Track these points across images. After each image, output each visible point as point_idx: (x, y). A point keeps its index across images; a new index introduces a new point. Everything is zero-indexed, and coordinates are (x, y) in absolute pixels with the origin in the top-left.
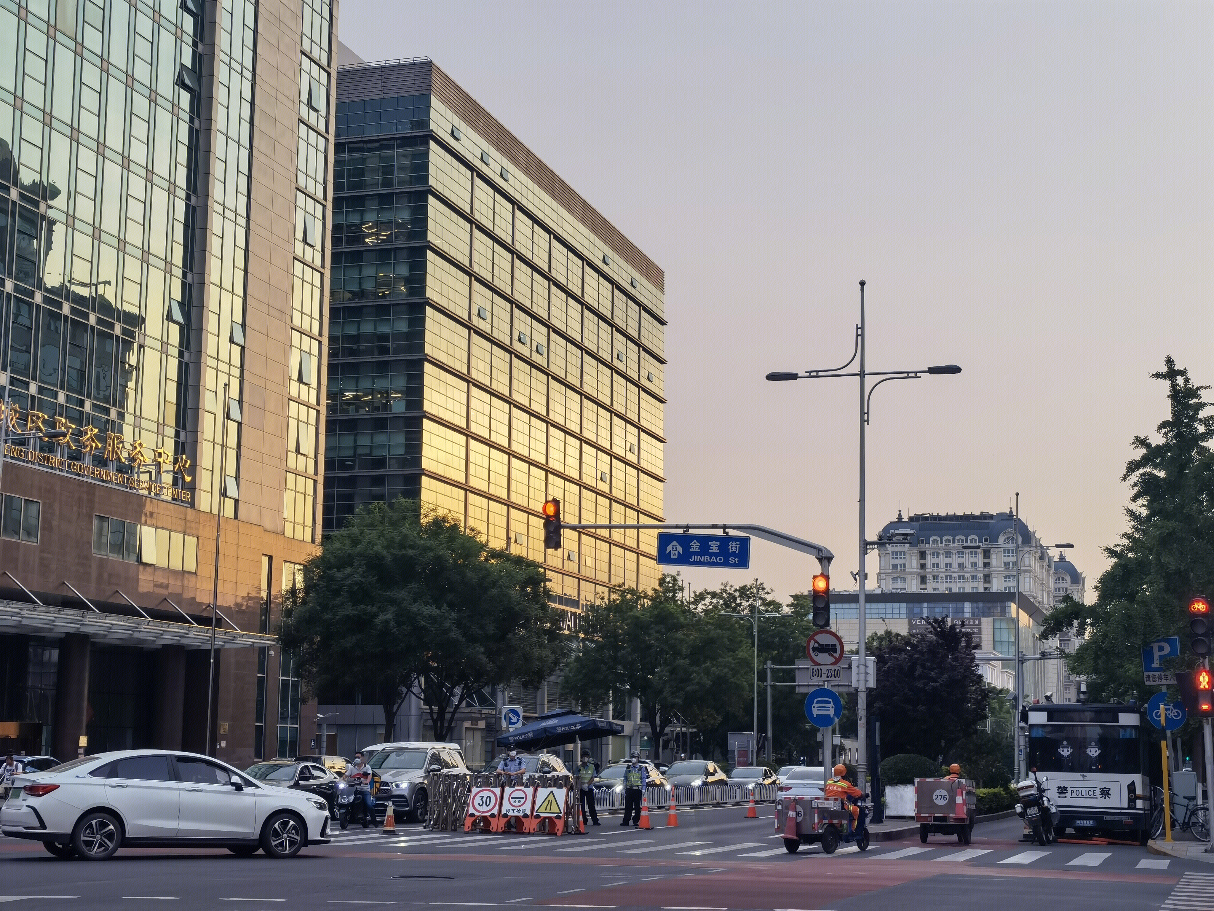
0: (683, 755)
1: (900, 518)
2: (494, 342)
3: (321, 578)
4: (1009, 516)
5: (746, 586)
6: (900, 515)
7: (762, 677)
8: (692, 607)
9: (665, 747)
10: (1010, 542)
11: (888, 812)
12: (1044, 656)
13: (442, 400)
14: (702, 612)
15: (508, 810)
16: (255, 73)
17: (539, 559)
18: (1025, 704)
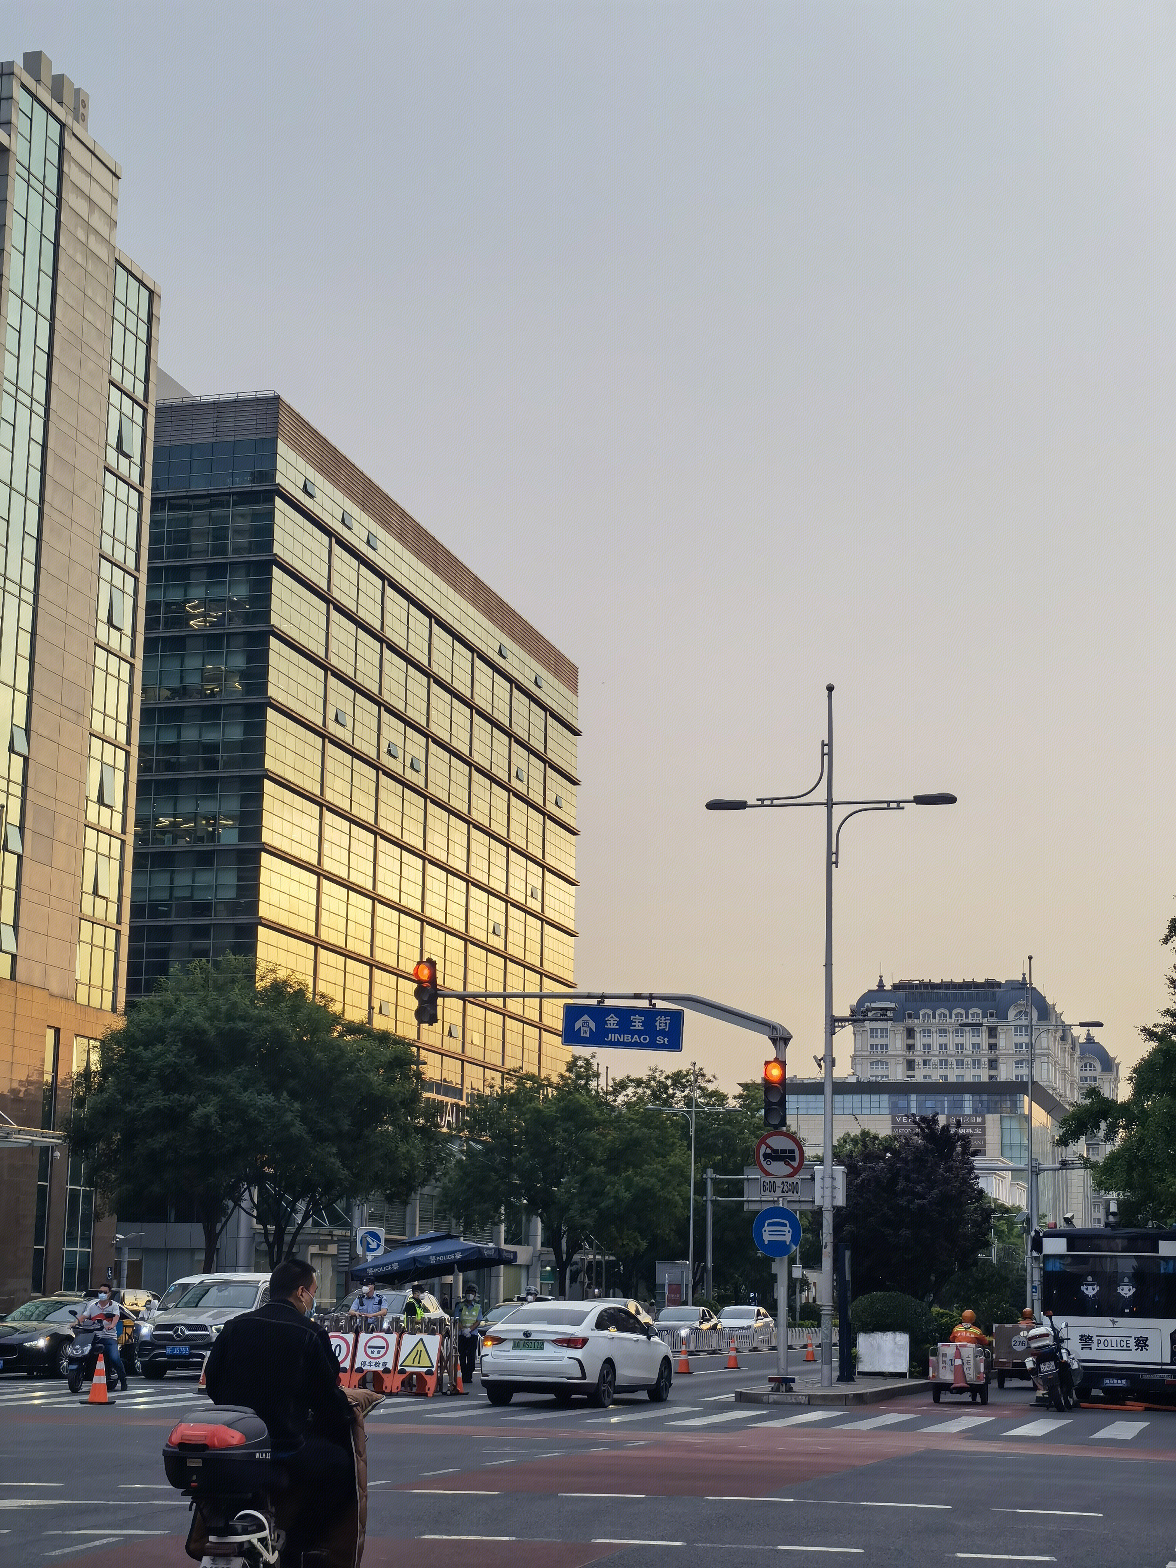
0: (596, 1291)
1: (881, 985)
2: (355, 755)
3: (122, 1057)
4: (1022, 984)
5: (681, 1071)
6: (881, 981)
7: (701, 1189)
8: (610, 1098)
9: (573, 1279)
10: (1023, 1017)
11: (862, 1367)
12: (1065, 1165)
13: (287, 829)
14: (623, 1105)
15: (364, 1363)
16: (49, 408)
17: (412, 1035)
18: (1038, 1228)
